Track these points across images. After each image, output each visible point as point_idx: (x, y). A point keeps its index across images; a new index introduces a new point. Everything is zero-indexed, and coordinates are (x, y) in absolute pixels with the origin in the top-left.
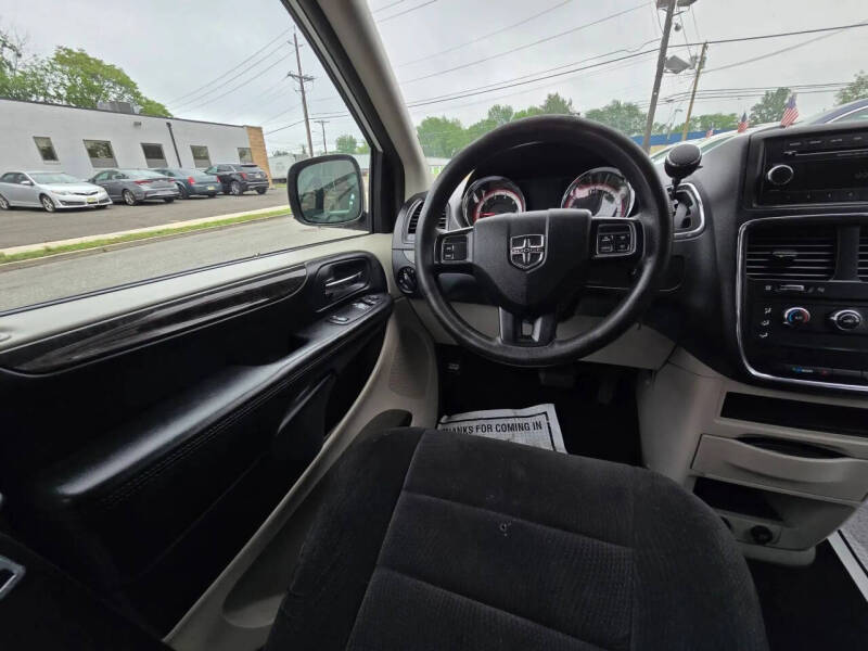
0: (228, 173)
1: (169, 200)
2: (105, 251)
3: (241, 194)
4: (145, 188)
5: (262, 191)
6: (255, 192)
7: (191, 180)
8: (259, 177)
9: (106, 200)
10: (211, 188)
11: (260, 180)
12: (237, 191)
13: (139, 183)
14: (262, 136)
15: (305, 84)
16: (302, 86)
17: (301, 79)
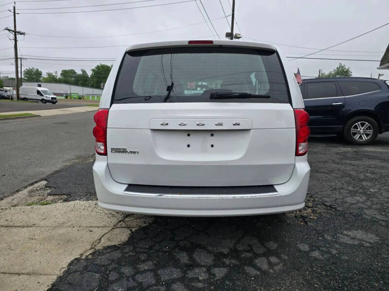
15: (18, 36)
16: (16, 37)
17: (16, 33)
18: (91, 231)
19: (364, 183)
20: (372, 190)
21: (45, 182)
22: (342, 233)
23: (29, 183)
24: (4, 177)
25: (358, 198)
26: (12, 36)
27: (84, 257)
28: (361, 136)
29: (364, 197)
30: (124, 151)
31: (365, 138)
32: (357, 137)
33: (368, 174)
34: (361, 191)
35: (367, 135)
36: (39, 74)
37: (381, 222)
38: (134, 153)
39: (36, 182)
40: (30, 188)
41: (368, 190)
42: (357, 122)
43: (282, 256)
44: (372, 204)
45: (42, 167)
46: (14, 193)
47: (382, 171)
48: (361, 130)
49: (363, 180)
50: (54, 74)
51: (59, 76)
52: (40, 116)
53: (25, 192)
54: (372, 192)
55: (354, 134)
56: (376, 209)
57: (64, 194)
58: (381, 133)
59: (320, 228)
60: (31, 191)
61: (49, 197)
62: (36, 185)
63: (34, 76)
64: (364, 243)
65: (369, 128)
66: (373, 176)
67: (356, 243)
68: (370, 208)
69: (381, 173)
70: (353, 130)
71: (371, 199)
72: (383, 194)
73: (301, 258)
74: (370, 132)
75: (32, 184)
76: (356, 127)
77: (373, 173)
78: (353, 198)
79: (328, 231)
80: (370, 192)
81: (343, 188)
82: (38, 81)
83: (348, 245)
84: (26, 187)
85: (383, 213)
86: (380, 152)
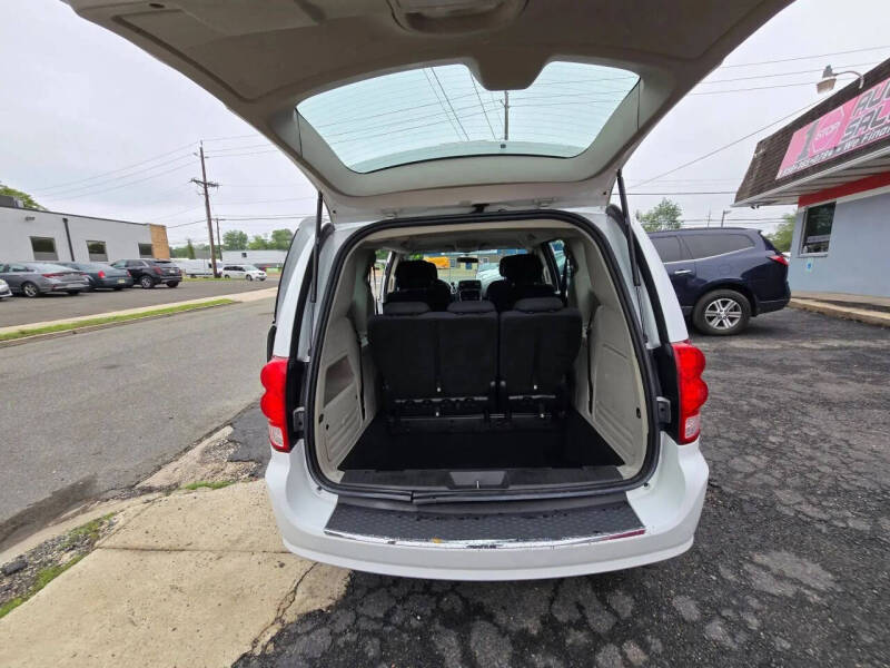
0: (139, 268)
1: (73, 293)
2: (75, 333)
3: (152, 287)
4: (54, 281)
5: (173, 284)
6: (165, 286)
7: (101, 273)
8: (172, 272)
9: (7, 292)
10: (122, 282)
11: (172, 275)
12: (148, 285)
13: (48, 276)
14: (165, 233)
15: (209, 189)
16: (206, 191)
17: (206, 185)
18: (282, 566)
19: (754, 422)
20: (772, 439)
21: (228, 430)
22: (751, 561)
23: (206, 432)
24: (171, 421)
25: (752, 459)
26: (201, 189)
27: (258, 651)
28: (721, 322)
29: (764, 457)
31: (728, 324)
32: (714, 324)
33: (754, 401)
34: (753, 441)
35: (732, 320)
36: (243, 238)
37: (818, 526)
39: (217, 429)
40: (206, 443)
41: (767, 440)
42: (716, 299)
43: (649, 638)
44: (785, 475)
45: (229, 398)
46: (180, 454)
47: (777, 392)
48: (722, 311)
49: (750, 415)
50: (263, 238)
51: (269, 239)
52: (240, 302)
53: (196, 452)
54: (774, 443)
55: (711, 319)
56: (796, 488)
57: (252, 460)
58: (754, 316)
59: (705, 546)
60: (207, 451)
61: (229, 464)
62: (216, 436)
63: (237, 242)
64: (807, 592)
65: (736, 309)
66: (764, 405)
67: (790, 591)
68: (783, 485)
69: (776, 397)
70: (708, 313)
71: (777, 461)
72: (797, 450)
73: (689, 647)
74: (738, 314)
75: (209, 435)
76: (713, 308)
77: (762, 398)
78: (744, 460)
79: (722, 553)
80: (771, 442)
81: (719, 436)
82: (242, 248)
83: (776, 600)
84: (200, 441)
85: (814, 500)
86: (759, 350)
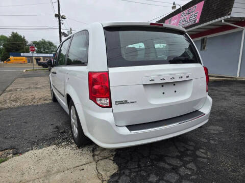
18: (83, 169)
30: (126, 102)
38: (133, 102)
